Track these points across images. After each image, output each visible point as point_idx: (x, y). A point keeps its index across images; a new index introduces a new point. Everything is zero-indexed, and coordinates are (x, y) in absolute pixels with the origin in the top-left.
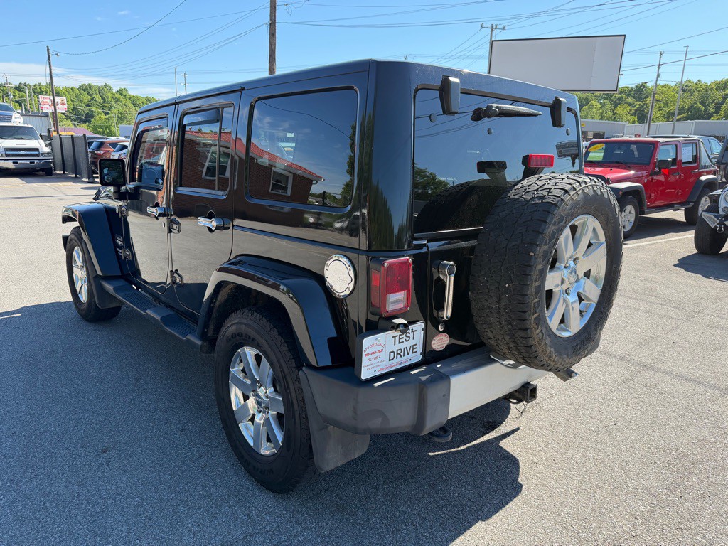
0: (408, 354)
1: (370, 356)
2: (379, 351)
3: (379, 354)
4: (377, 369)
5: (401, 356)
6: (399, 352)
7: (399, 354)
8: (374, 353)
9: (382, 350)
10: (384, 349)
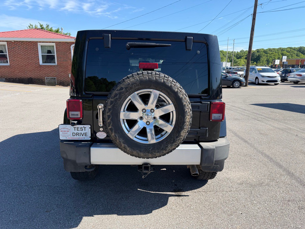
0: (83, 136)
1: (63, 132)
2: (67, 131)
3: (67, 132)
4: (67, 137)
5: (79, 136)
6: (78, 134)
7: (78, 135)
8: (65, 131)
9: (69, 131)
10: (70, 131)
